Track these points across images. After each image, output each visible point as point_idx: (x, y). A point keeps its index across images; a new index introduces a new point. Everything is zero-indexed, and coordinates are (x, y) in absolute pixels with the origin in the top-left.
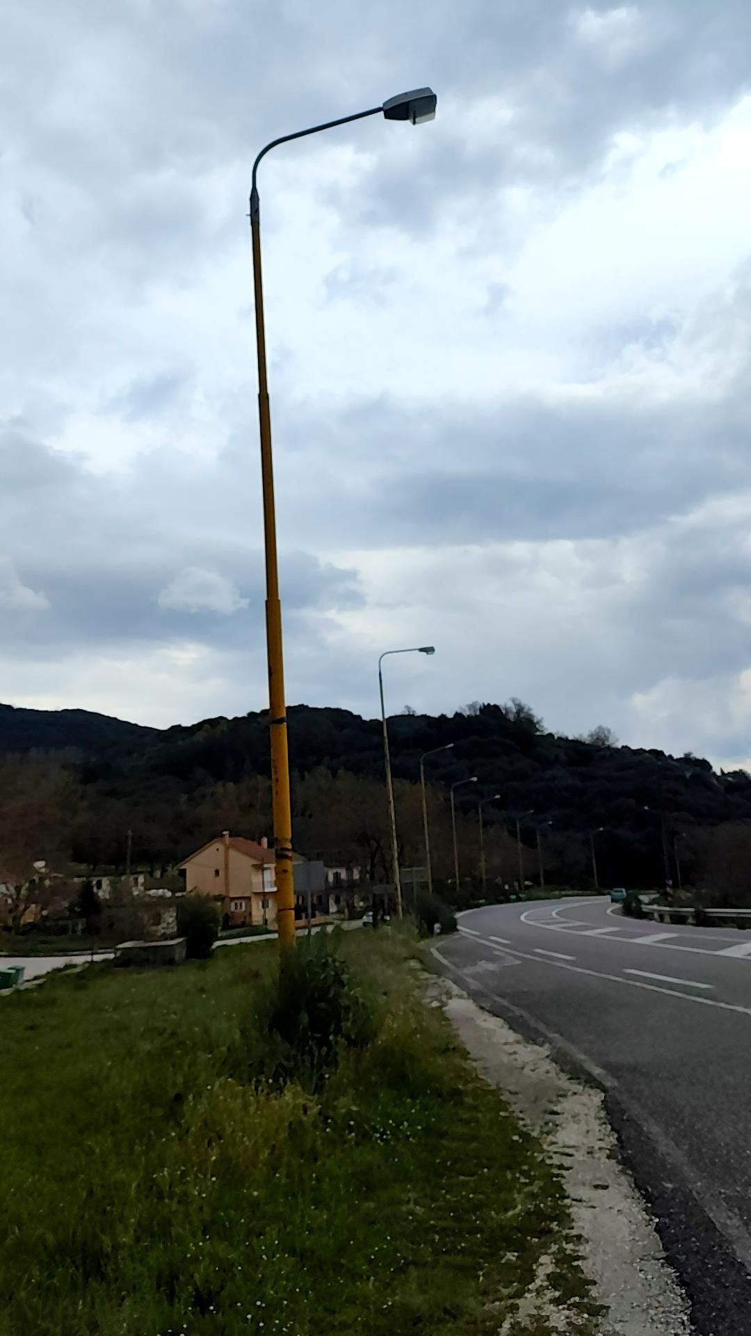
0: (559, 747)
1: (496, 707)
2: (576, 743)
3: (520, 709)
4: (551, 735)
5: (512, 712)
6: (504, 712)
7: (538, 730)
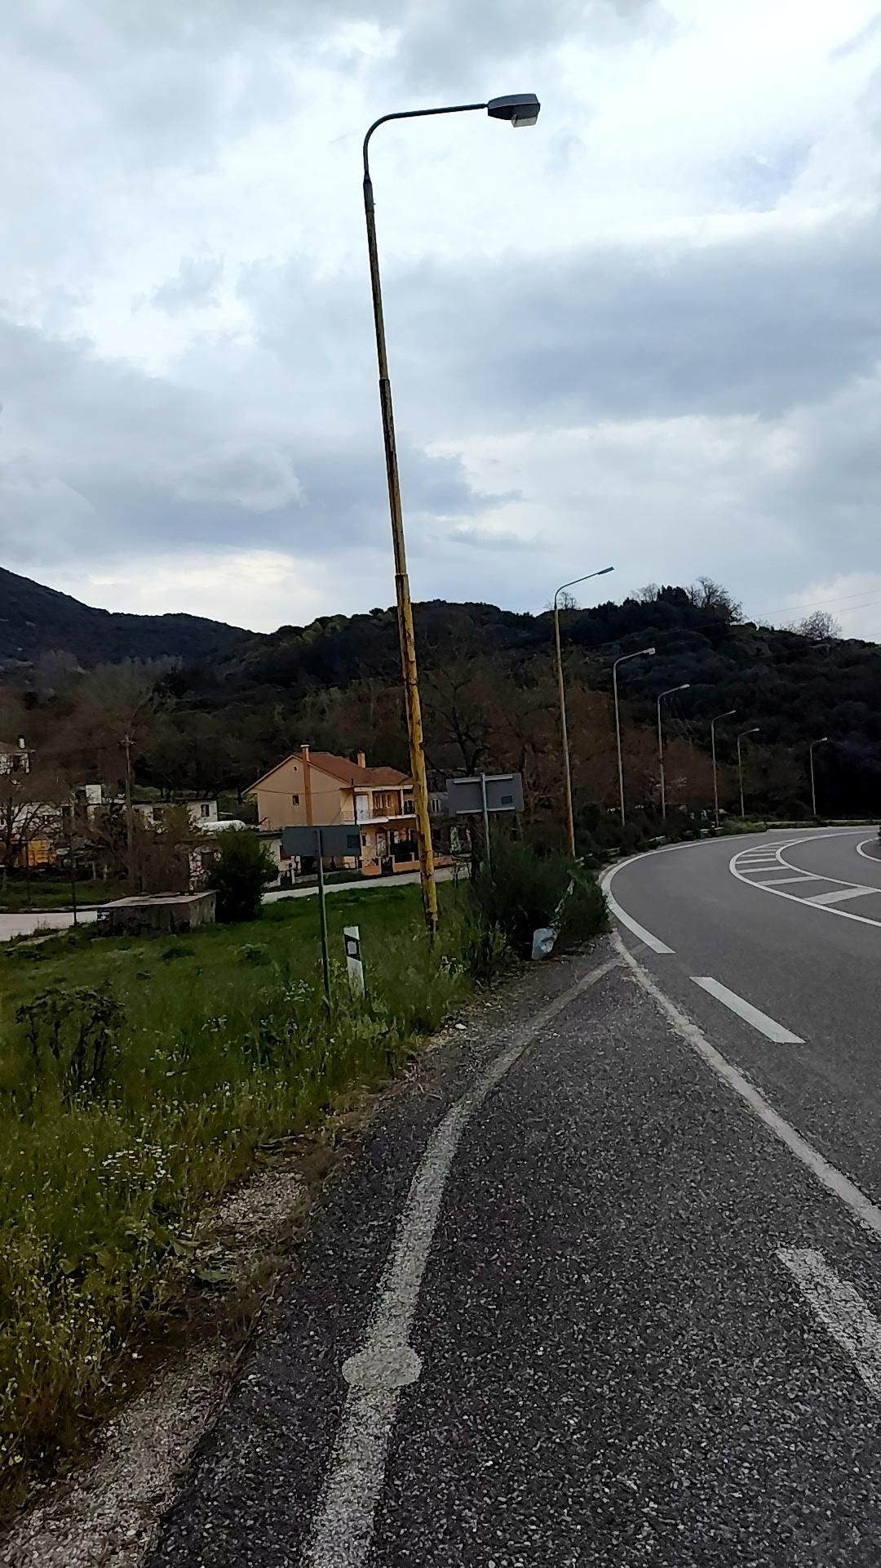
0: (762, 639)
1: (680, 591)
2: (785, 635)
3: (711, 593)
4: (752, 625)
5: (700, 598)
6: (690, 597)
7: (734, 619)
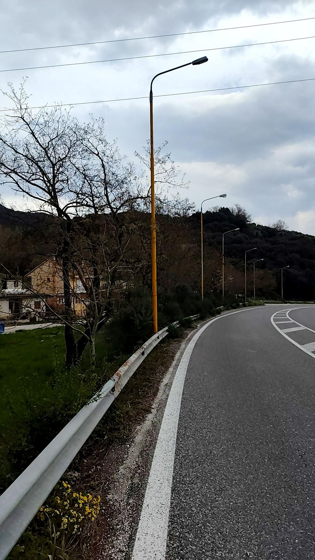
0: (258, 229)
1: (227, 209)
2: (267, 228)
3: (239, 211)
4: (254, 224)
5: (235, 212)
6: (231, 211)
7: (248, 221)
